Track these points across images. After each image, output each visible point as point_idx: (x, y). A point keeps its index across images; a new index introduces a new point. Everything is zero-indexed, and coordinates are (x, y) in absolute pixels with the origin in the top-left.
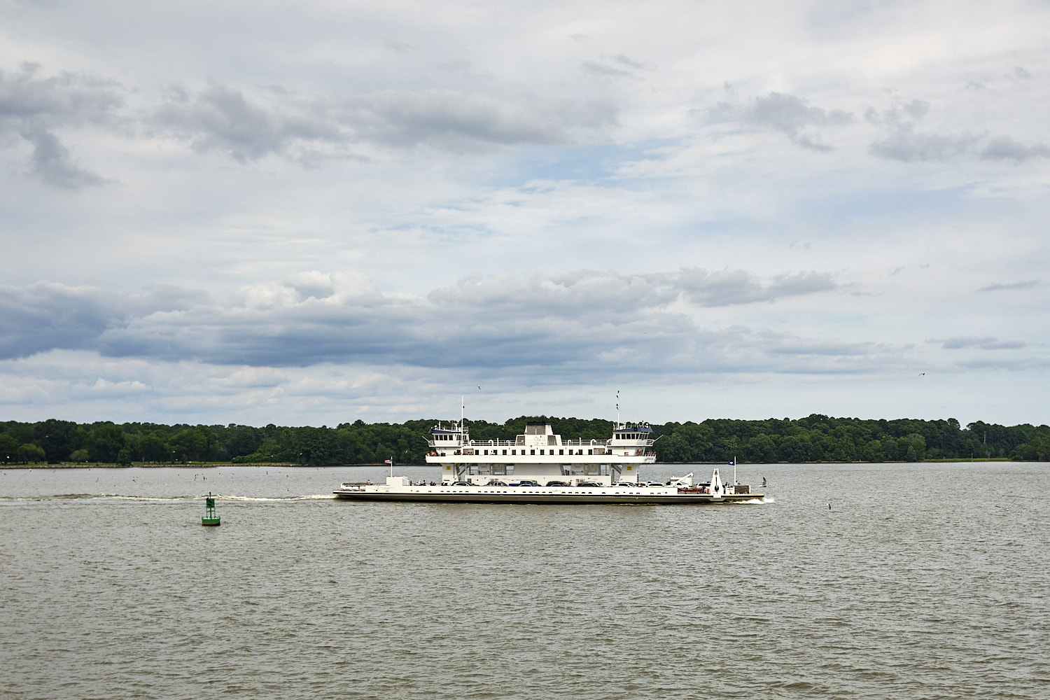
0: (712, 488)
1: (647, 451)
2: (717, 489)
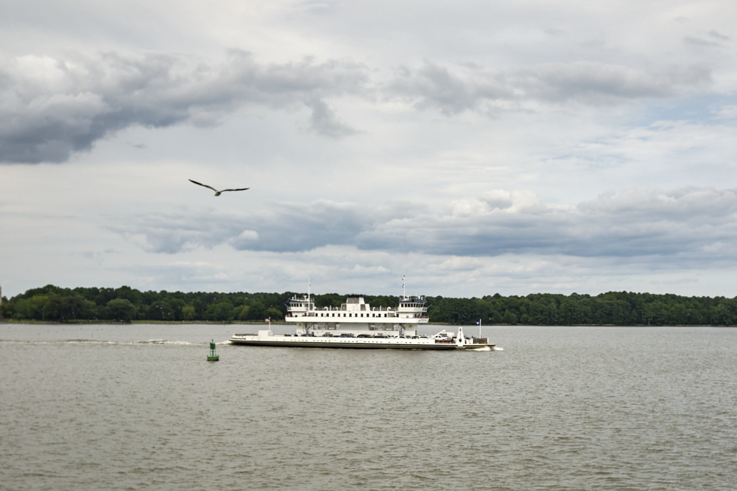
0: (457, 340)
1: (424, 315)
2: (460, 340)
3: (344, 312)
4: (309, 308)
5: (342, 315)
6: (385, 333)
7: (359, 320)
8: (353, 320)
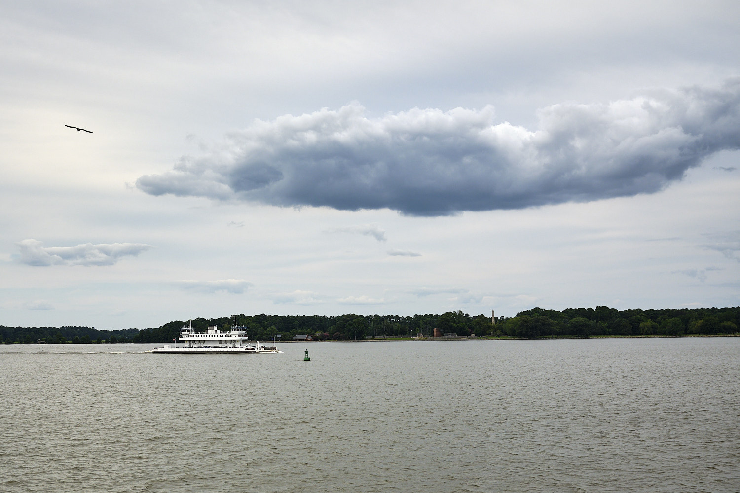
0: (256, 348)
1: (246, 335)
2: (257, 348)
3: (207, 334)
4: (191, 332)
5: (205, 336)
6: (226, 345)
7: (213, 338)
8: (211, 338)
